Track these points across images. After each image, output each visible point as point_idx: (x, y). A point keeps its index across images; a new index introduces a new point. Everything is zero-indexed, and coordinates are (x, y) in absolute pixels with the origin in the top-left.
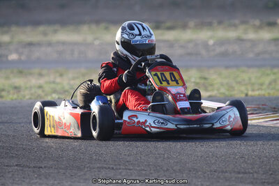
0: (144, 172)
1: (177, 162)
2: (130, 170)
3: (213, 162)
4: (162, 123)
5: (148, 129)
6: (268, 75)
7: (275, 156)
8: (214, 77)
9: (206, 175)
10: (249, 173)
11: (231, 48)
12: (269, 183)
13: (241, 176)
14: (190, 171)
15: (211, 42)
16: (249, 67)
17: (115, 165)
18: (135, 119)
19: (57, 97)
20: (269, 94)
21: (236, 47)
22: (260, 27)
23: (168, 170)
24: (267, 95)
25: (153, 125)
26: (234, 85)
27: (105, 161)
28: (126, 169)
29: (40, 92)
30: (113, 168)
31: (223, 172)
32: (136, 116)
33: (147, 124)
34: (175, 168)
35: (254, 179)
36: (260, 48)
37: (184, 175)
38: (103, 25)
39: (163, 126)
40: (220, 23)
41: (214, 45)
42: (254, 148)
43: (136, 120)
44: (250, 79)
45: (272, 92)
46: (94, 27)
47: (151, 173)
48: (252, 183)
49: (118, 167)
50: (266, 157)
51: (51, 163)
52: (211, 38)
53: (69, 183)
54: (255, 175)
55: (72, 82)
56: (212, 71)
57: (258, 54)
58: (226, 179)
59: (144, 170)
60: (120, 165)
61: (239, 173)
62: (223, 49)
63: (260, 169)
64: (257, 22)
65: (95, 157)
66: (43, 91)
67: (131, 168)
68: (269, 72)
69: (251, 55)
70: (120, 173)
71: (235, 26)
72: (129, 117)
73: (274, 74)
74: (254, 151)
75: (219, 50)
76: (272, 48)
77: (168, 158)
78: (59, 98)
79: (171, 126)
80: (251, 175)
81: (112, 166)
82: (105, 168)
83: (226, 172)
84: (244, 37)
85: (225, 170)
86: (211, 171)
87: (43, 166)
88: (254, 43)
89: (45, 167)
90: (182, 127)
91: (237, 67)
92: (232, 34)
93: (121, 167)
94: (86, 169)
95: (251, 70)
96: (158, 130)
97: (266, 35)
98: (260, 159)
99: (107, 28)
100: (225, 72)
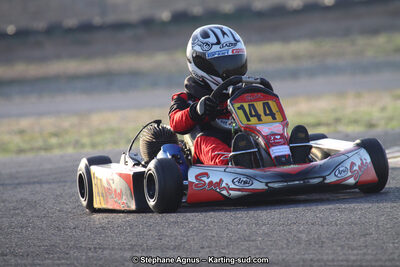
4: (245, 182)
5: (224, 192)
18: (204, 179)
25: (232, 186)
32: (206, 175)
33: (224, 185)
39: (247, 187)
43: (207, 181)
72: (196, 177)
79: (258, 185)
90: (276, 185)
96: (239, 193)
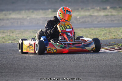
0: (48, 73)
1: (63, 69)
2: (42, 72)
3: (78, 68)
6: (103, 31)
7: (105, 65)
8: (80, 32)
9: (75, 74)
10: (94, 73)
11: (87, 20)
12: (102, 77)
13: (90, 74)
14: (68, 72)
15: (78, 17)
16: (95, 27)
17: (35, 71)
19: (11, 42)
20: (103, 39)
21: (89, 19)
22: (100, 10)
23: (58, 72)
24: (102, 39)
26: (88, 35)
27: (31, 69)
28: (40, 72)
29: (3, 40)
30: (34, 72)
31: (82, 72)
34: (61, 71)
35: (96, 75)
36: (100, 19)
37: (66, 74)
38: (31, 11)
40: (82, 9)
41: (79, 18)
42: (96, 62)
44: (95, 33)
45: (104, 38)
46: (27, 11)
47: (51, 74)
48: (95, 77)
49: (37, 71)
50: (101, 66)
51: (7, 70)
52: (78, 15)
53: (15, 79)
54: (97, 74)
55: (17, 35)
56: (79, 30)
57: (99, 22)
58: (84, 76)
59: (48, 72)
60: (37, 70)
61: (89, 73)
62: (83, 20)
63: (99, 71)
64: (98, 8)
65: (26, 67)
66: (5, 40)
67: (42, 71)
68: (103, 29)
69: (96, 22)
70: (38, 74)
71: (89, 10)
73: (106, 30)
74: (96, 63)
75: (81, 20)
76: (105, 19)
77: (59, 67)
78: (11, 43)
80: (95, 74)
81: (34, 71)
82: (31, 72)
83: (84, 72)
84: (93, 14)
85: (83, 72)
86: (77, 72)
87: (4, 72)
88: (97, 17)
89: (5, 72)
91: (90, 27)
92: (87, 13)
93: (38, 71)
94: (23, 73)
95: (96, 29)
97: (102, 13)
98: (99, 66)
99: (33, 12)
100: (84, 30)
